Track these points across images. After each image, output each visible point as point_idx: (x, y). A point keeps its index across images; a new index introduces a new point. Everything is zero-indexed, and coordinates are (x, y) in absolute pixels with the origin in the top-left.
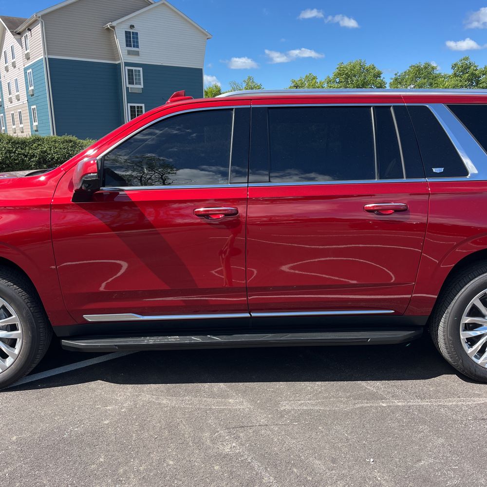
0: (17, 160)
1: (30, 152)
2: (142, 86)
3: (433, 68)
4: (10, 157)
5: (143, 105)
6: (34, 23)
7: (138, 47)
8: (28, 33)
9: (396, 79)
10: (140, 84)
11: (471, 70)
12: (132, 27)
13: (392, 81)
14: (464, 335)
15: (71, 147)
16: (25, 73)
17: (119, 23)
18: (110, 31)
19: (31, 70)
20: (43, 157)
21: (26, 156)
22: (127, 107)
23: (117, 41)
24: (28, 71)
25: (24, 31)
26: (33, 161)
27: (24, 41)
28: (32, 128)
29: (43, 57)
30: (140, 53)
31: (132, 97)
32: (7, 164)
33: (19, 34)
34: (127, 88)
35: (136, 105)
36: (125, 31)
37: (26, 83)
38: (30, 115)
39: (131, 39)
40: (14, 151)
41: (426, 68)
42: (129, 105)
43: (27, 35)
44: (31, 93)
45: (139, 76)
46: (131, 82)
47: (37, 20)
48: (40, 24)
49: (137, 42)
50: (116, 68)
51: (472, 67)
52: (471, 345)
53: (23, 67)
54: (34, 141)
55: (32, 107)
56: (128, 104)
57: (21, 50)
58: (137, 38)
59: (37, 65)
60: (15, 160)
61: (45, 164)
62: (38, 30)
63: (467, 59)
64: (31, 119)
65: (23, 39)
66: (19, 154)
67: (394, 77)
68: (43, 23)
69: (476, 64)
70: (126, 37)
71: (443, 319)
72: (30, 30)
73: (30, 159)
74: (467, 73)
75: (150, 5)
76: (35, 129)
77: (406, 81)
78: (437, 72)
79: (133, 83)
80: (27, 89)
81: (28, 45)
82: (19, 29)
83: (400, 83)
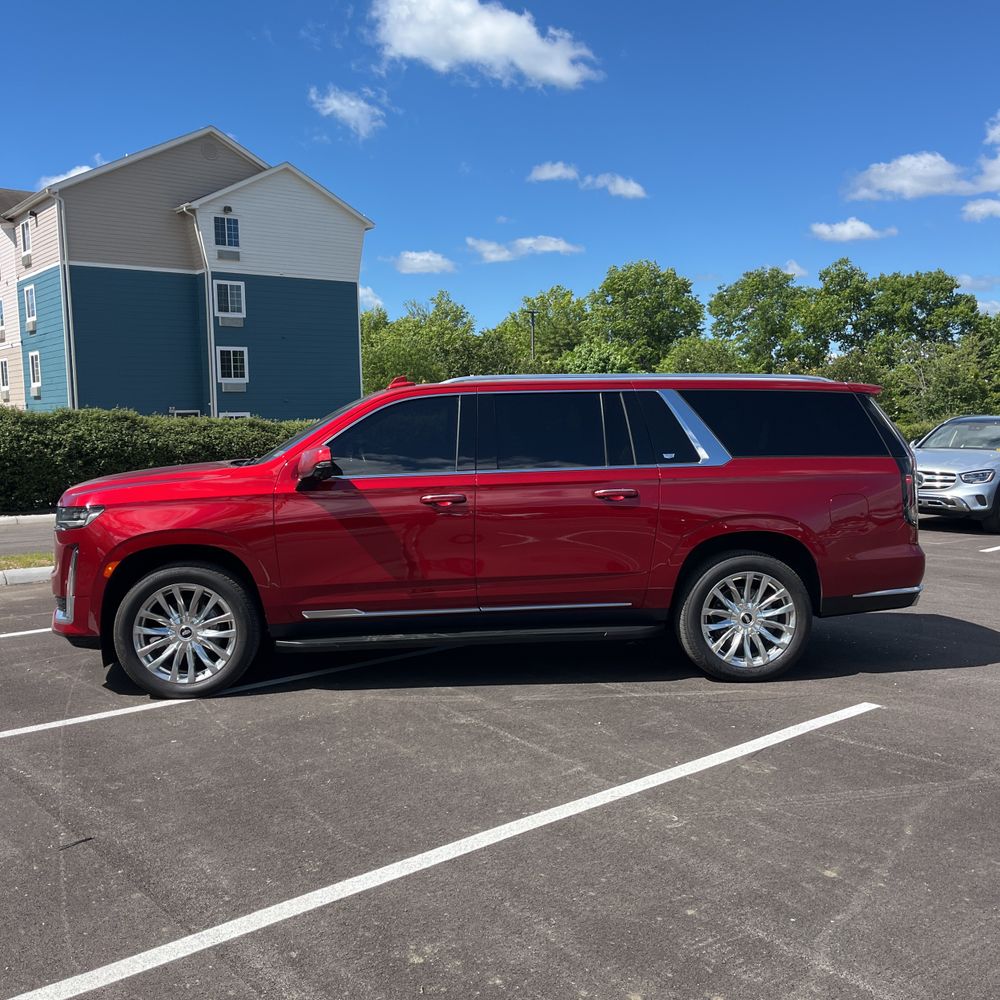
0: (29, 453)
1: (54, 439)
2: (243, 315)
3: (787, 278)
4: (20, 447)
5: (245, 350)
6: (44, 202)
7: (237, 244)
8: (31, 221)
9: (721, 297)
10: (240, 311)
11: (854, 283)
12: (227, 209)
13: (713, 299)
14: (707, 628)
15: (128, 429)
16: (20, 291)
17: (204, 204)
18: (187, 217)
19: (32, 287)
20: (77, 447)
21: (47, 446)
22: (214, 353)
23: (200, 236)
24: (26, 289)
25: (22, 215)
26: (58, 455)
27: (21, 234)
28: (27, 393)
29: (59, 263)
30: (241, 255)
31: (225, 334)
32: (13, 461)
33: (11, 220)
34: (216, 319)
35: (232, 349)
36: (215, 218)
37: (21, 309)
38: (26, 369)
39: (226, 231)
40: (25, 436)
41: (773, 277)
42: (220, 349)
43: (27, 224)
44: (31, 329)
45: (239, 295)
46: (223, 308)
47: (50, 197)
48: (55, 206)
49: (237, 236)
50: (195, 284)
51: (856, 277)
52: (715, 640)
53: (17, 281)
54: (61, 420)
55: (31, 354)
56: (217, 347)
57: (14, 250)
58: (236, 229)
59: (45, 278)
60: (27, 453)
61: (80, 458)
62: (51, 216)
63: (845, 262)
64: (26, 375)
65: (19, 230)
66: (34, 442)
67: (717, 292)
68: (63, 204)
69: (863, 272)
70: (216, 228)
71: (683, 613)
72: (34, 214)
73: (53, 451)
74: (848, 287)
75: (261, 171)
76: (34, 393)
77: (739, 301)
78: (795, 285)
79: (226, 310)
80: (23, 320)
81: (30, 242)
82: (13, 212)
83: (728, 304)
